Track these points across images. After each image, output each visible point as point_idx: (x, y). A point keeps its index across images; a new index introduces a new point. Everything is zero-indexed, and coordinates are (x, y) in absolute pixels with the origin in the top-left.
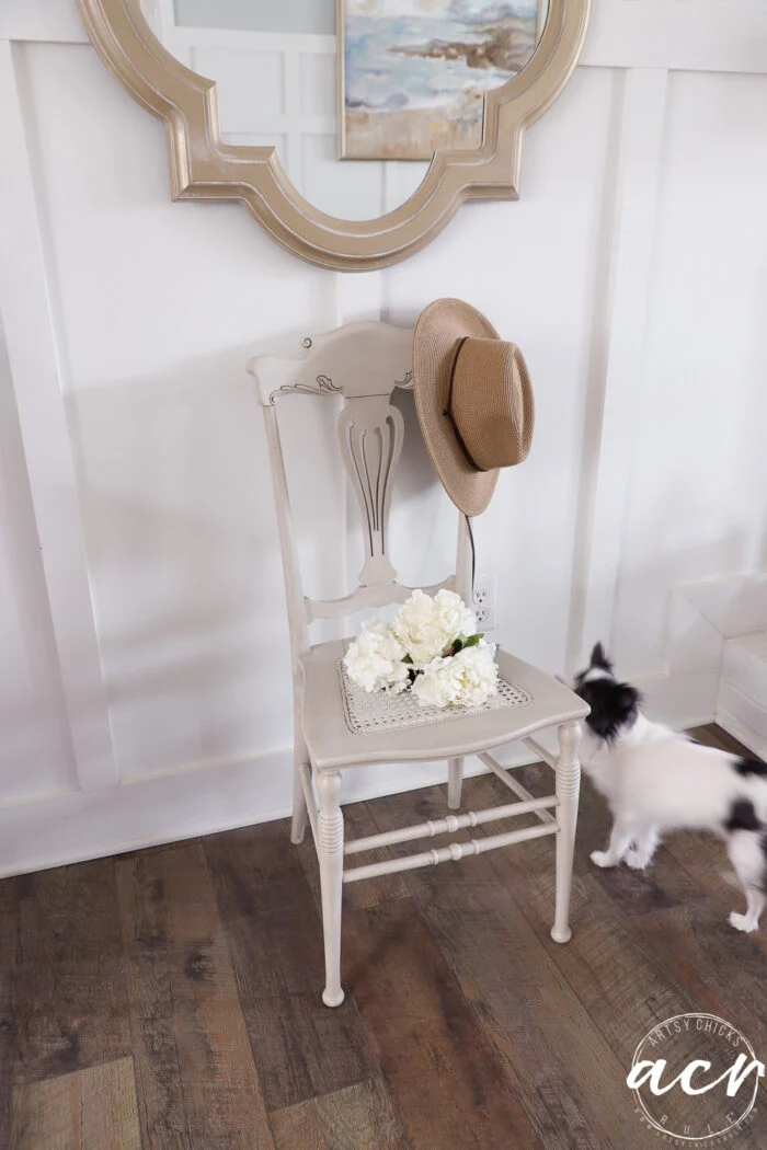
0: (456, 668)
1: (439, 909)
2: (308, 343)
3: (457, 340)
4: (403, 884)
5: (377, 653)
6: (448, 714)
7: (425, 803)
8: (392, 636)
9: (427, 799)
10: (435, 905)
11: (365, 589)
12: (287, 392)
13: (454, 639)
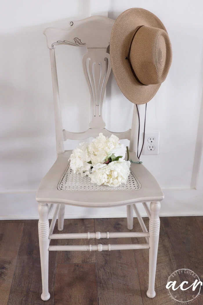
0: (107, 169)
1: (105, 270)
2: (72, 24)
3: (138, 27)
4: (95, 257)
5: (79, 157)
6: (102, 188)
7: (119, 224)
8: (86, 151)
9: (121, 223)
10: (104, 269)
11: (91, 130)
12: (61, 44)
13: (109, 156)
